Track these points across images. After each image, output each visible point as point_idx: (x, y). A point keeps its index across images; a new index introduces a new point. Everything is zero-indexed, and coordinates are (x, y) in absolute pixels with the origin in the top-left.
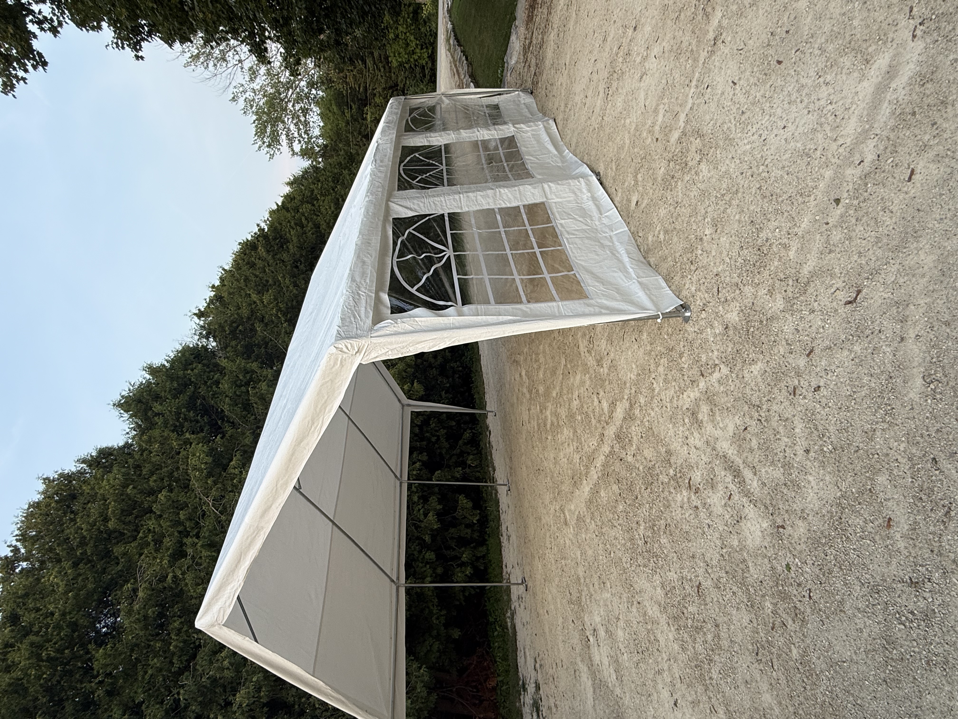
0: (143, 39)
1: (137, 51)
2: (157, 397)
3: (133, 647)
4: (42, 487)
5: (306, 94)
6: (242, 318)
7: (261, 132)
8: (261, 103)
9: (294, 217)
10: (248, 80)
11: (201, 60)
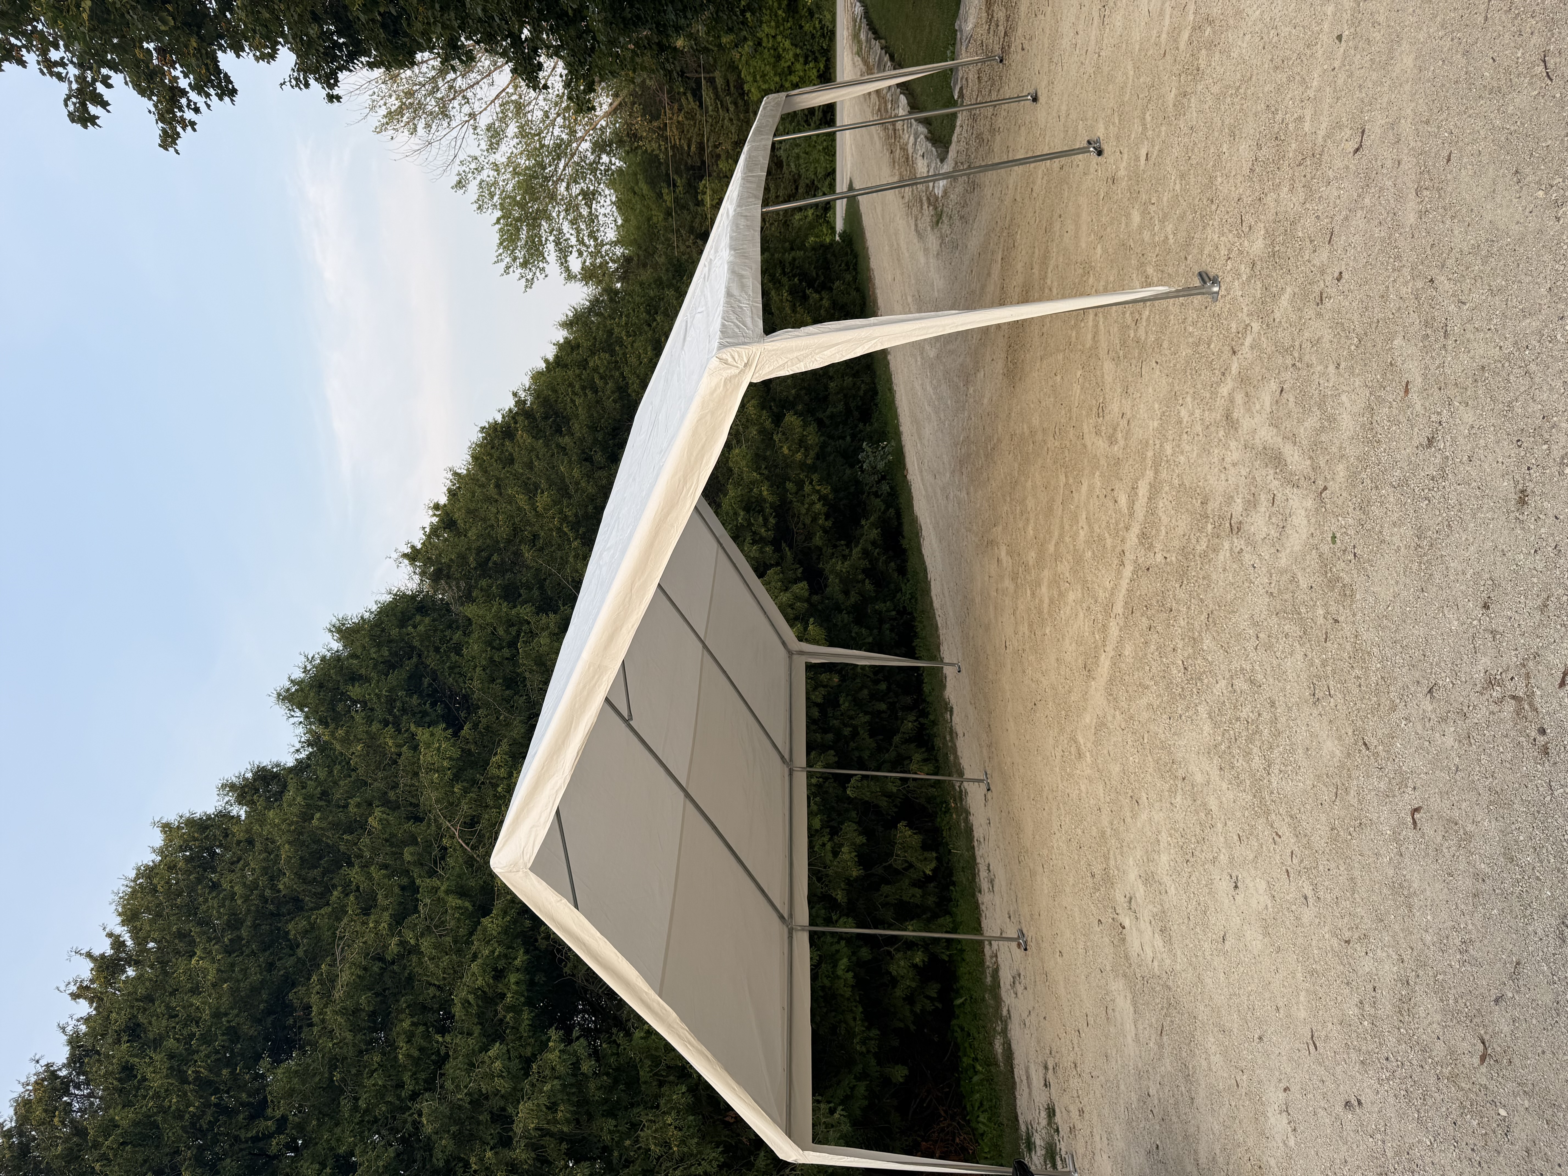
0: (341, 68)
1: (331, 87)
2: (354, 678)
3: (333, 1063)
4: (158, 839)
5: (591, 164)
6: (498, 542)
7: (508, 239)
8: (510, 187)
9: (579, 376)
10: (485, 148)
11: (405, 119)
